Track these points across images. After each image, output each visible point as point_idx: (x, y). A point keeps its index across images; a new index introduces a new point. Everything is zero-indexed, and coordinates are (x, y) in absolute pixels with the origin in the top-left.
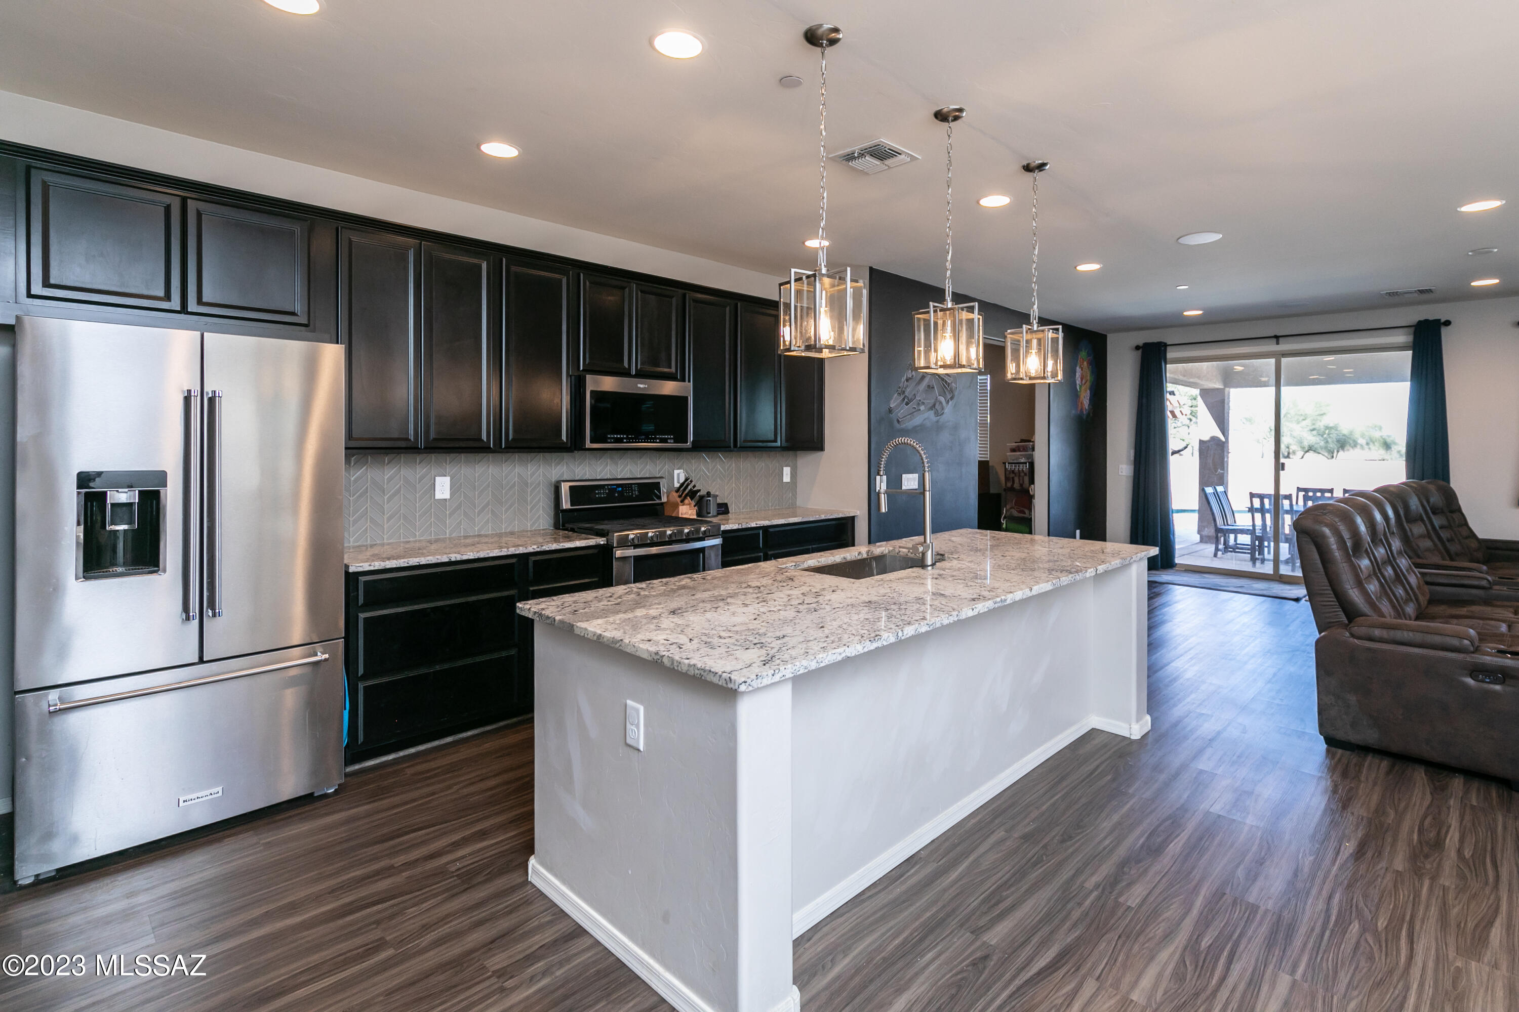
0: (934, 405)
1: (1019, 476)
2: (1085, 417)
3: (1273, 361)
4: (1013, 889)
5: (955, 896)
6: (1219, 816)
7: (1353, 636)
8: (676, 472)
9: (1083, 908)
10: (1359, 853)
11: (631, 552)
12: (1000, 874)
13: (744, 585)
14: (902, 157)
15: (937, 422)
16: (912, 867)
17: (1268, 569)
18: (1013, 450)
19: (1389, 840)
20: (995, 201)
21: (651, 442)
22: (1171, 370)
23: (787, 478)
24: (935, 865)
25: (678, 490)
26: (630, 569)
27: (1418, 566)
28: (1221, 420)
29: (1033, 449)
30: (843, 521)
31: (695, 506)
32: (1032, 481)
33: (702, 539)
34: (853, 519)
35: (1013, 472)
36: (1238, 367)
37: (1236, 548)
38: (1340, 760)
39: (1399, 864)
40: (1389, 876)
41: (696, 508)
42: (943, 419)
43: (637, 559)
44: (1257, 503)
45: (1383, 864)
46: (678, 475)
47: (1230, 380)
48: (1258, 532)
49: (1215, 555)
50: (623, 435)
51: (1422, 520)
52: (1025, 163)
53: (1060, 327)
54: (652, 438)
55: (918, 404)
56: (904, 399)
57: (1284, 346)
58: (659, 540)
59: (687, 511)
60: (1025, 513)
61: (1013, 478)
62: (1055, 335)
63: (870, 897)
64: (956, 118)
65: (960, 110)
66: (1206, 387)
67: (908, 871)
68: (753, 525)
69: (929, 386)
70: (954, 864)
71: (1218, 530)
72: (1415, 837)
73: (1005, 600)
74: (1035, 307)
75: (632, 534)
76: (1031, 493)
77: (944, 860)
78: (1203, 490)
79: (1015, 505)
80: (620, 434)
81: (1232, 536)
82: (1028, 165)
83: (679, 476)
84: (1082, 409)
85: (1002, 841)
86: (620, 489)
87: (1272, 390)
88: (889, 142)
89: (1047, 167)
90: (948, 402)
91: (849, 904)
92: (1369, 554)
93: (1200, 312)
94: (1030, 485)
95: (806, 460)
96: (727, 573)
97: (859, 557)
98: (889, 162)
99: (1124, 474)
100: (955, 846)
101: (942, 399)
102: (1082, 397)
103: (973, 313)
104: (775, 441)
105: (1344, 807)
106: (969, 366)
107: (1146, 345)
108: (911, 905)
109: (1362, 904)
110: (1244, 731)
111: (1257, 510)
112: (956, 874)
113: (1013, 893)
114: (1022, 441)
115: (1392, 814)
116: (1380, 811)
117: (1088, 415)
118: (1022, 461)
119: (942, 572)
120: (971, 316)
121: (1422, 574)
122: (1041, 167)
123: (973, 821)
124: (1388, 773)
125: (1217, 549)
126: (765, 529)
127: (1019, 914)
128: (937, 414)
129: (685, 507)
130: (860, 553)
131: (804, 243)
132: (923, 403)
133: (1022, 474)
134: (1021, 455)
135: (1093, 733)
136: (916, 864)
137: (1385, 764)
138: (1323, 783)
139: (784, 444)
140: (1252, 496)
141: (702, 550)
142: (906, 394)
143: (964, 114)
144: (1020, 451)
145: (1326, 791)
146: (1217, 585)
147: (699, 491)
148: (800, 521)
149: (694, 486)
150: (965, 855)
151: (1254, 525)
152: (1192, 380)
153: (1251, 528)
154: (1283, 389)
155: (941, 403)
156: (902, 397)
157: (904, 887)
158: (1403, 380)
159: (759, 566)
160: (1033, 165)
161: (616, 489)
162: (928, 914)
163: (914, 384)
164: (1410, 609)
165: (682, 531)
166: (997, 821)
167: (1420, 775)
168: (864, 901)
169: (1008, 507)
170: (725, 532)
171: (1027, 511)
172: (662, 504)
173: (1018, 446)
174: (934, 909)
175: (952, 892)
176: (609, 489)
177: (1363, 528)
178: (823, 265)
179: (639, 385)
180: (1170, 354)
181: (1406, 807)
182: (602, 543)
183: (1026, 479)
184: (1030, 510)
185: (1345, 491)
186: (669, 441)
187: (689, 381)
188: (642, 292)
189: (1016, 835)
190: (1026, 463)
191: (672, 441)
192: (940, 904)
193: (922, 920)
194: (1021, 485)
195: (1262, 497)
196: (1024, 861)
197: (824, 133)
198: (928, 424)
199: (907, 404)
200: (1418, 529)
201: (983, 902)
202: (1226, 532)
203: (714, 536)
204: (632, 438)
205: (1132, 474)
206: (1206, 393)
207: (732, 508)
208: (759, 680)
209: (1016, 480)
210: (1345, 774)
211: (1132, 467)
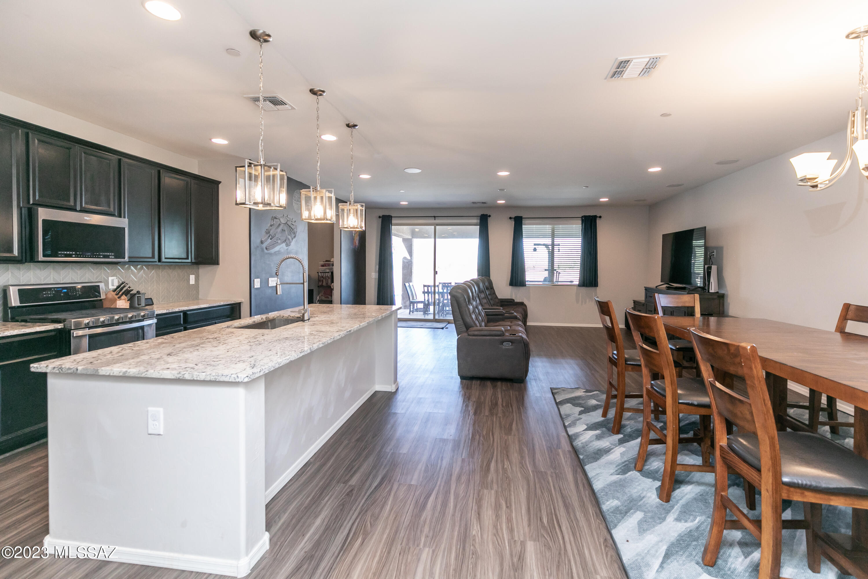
0: (285, 240)
1: (326, 279)
2: (356, 250)
3: (433, 227)
4: (357, 461)
5: (332, 472)
6: (430, 412)
7: (469, 335)
8: (110, 279)
9: (387, 460)
10: (475, 413)
11: (87, 332)
12: (350, 457)
13: (205, 338)
14: (287, 106)
15: (287, 249)
16: (308, 467)
17: (431, 317)
18: (323, 266)
19: (483, 406)
20: (329, 137)
21: (95, 258)
22: (394, 229)
23: (192, 281)
24: (319, 463)
25: (114, 291)
26: (85, 342)
27: (484, 309)
28: (410, 252)
29: (333, 265)
30: (234, 306)
31: (128, 301)
32: (332, 281)
33: (142, 320)
34: (239, 304)
35: (322, 277)
36: (417, 229)
37: (417, 310)
38: (465, 384)
39: (487, 413)
40: (485, 418)
41: (129, 302)
42: (290, 248)
43: (91, 336)
44: (426, 288)
45: (483, 414)
46: (113, 280)
47: (414, 235)
48: (427, 302)
49: (410, 313)
50: (72, 251)
51: (483, 292)
52: (347, 123)
53: (364, 204)
54: (96, 255)
55: (277, 239)
56: (269, 236)
57: (437, 221)
58: (109, 323)
59: (123, 303)
60: (329, 298)
61: (322, 280)
62: (362, 208)
63: (290, 486)
64: (321, 95)
65: (323, 92)
66: (405, 238)
67: (307, 469)
68: (177, 310)
69: (283, 230)
70: (328, 459)
71: (411, 302)
72: (490, 403)
73: (351, 330)
74: (353, 193)
75: (86, 321)
76: (332, 288)
77: (323, 460)
78: (405, 284)
79: (324, 294)
80: (70, 251)
81: (415, 304)
82: (349, 124)
83: (113, 282)
84: (355, 246)
85: (348, 444)
86: (65, 290)
87: (433, 240)
88: (281, 96)
89: (357, 127)
90: (292, 239)
91: (280, 492)
92: (472, 304)
93: (407, 203)
94: (331, 283)
95: (204, 271)
96: (187, 334)
97: (262, 321)
98: (278, 107)
99: (374, 277)
100: (327, 453)
101: (290, 237)
102: (355, 239)
103: (332, 194)
104: (187, 258)
105: (469, 399)
106: (330, 220)
107: (383, 216)
108: (312, 483)
109: (478, 429)
110: (433, 381)
111: (426, 293)
112: (330, 463)
113: (357, 463)
114: (327, 261)
115: (482, 398)
116: (479, 398)
117: (358, 249)
118: (327, 271)
119: (314, 323)
120: (330, 195)
121: (485, 312)
122: (355, 126)
123: (332, 440)
124: (480, 385)
125: (410, 311)
126: (185, 313)
127: (362, 470)
128: (287, 245)
129: (121, 301)
130: (262, 319)
131: (211, 140)
132: (280, 239)
133: (327, 278)
134: (326, 268)
135: (376, 392)
136: (309, 465)
137: (478, 382)
138: (461, 393)
139: (193, 261)
140: (424, 286)
141: (142, 328)
142: (271, 233)
143: (325, 94)
144: (326, 266)
145: (462, 395)
146: (413, 326)
147: (132, 290)
148: (208, 306)
149: (129, 287)
150: (333, 455)
151: (425, 300)
152: (400, 234)
153: (424, 300)
154: (437, 239)
155: (289, 239)
156: (268, 235)
157: (306, 477)
158: (475, 237)
159: (205, 329)
160: (350, 124)
161: (61, 291)
162: (321, 483)
163: (275, 228)
164: (483, 324)
165: (127, 316)
166: (343, 437)
167: (489, 383)
168: (287, 488)
169: (320, 296)
170: (157, 315)
171: (330, 297)
172: (101, 300)
173: (325, 264)
174: (324, 480)
175: (330, 471)
176: (55, 291)
177: (471, 294)
178: (262, 159)
179: (86, 218)
180: (394, 221)
181: (486, 395)
182: (60, 327)
183: (330, 281)
184: (331, 296)
185: (456, 283)
186: (110, 257)
187: (124, 217)
188: (85, 153)
189: (353, 440)
190: (329, 272)
191: (113, 257)
192: (326, 477)
193: (319, 486)
194: (327, 284)
195: (428, 286)
196: (359, 450)
197: (262, 89)
198: (282, 250)
199: (271, 239)
200: (482, 296)
201: (345, 471)
202: (413, 303)
203: (150, 317)
204: (81, 255)
205: (377, 277)
206: (405, 240)
207: (155, 301)
208: (254, 375)
209: (324, 281)
210: (467, 388)
211: (377, 274)
